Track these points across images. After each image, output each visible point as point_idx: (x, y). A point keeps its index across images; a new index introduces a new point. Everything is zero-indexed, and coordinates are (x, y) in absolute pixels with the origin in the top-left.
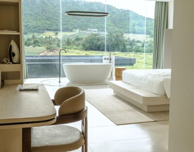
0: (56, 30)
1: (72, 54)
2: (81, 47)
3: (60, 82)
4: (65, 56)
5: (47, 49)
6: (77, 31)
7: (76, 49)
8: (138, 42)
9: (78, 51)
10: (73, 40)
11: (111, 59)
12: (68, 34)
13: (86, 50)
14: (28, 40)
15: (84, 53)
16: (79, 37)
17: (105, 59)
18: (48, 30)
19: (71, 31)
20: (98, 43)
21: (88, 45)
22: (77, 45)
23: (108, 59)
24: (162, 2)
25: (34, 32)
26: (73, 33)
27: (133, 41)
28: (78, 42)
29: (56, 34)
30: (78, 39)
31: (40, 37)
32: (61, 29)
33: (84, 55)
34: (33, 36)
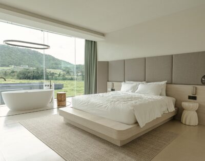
1: (8, 82)
2: (16, 77)
4: (4, 84)
6: (13, 66)
7: (12, 78)
8: (56, 74)
9: (14, 80)
10: (10, 72)
11: (51, 86)
13: (20, 79)
15: (18, 81)
16: (15, 70)
17: (46, 86)
19: (8, 66)
20: (29, 75)
21: (21, 76)
22: (13, 76)
23: (48, 86)
24: (92, 41)
26: (10, 68)
27: (53, 73)
28: (13, 74)
30: (13, 72)
33: (18, 82)
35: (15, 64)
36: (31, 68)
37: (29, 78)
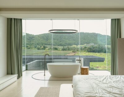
0: (77, 44)
2: (86, 51)
3: (45, 75)
5: (73, 52)
7: (84, 52)
10: (84, 48)
12: (82, 46)
14: (66, 48)
16: (86, 47)
17: (77, 60)
18: (74, 44)
19: (83, 44)
20: (94, 49)
25: (69, 45)
28: (85, 49)
29: (77, 46)
31: (71, 47)
32: (80, 44)
34: (68, 47)
35: (87, 43)
36: (96, 45)
37: (94, 51)
